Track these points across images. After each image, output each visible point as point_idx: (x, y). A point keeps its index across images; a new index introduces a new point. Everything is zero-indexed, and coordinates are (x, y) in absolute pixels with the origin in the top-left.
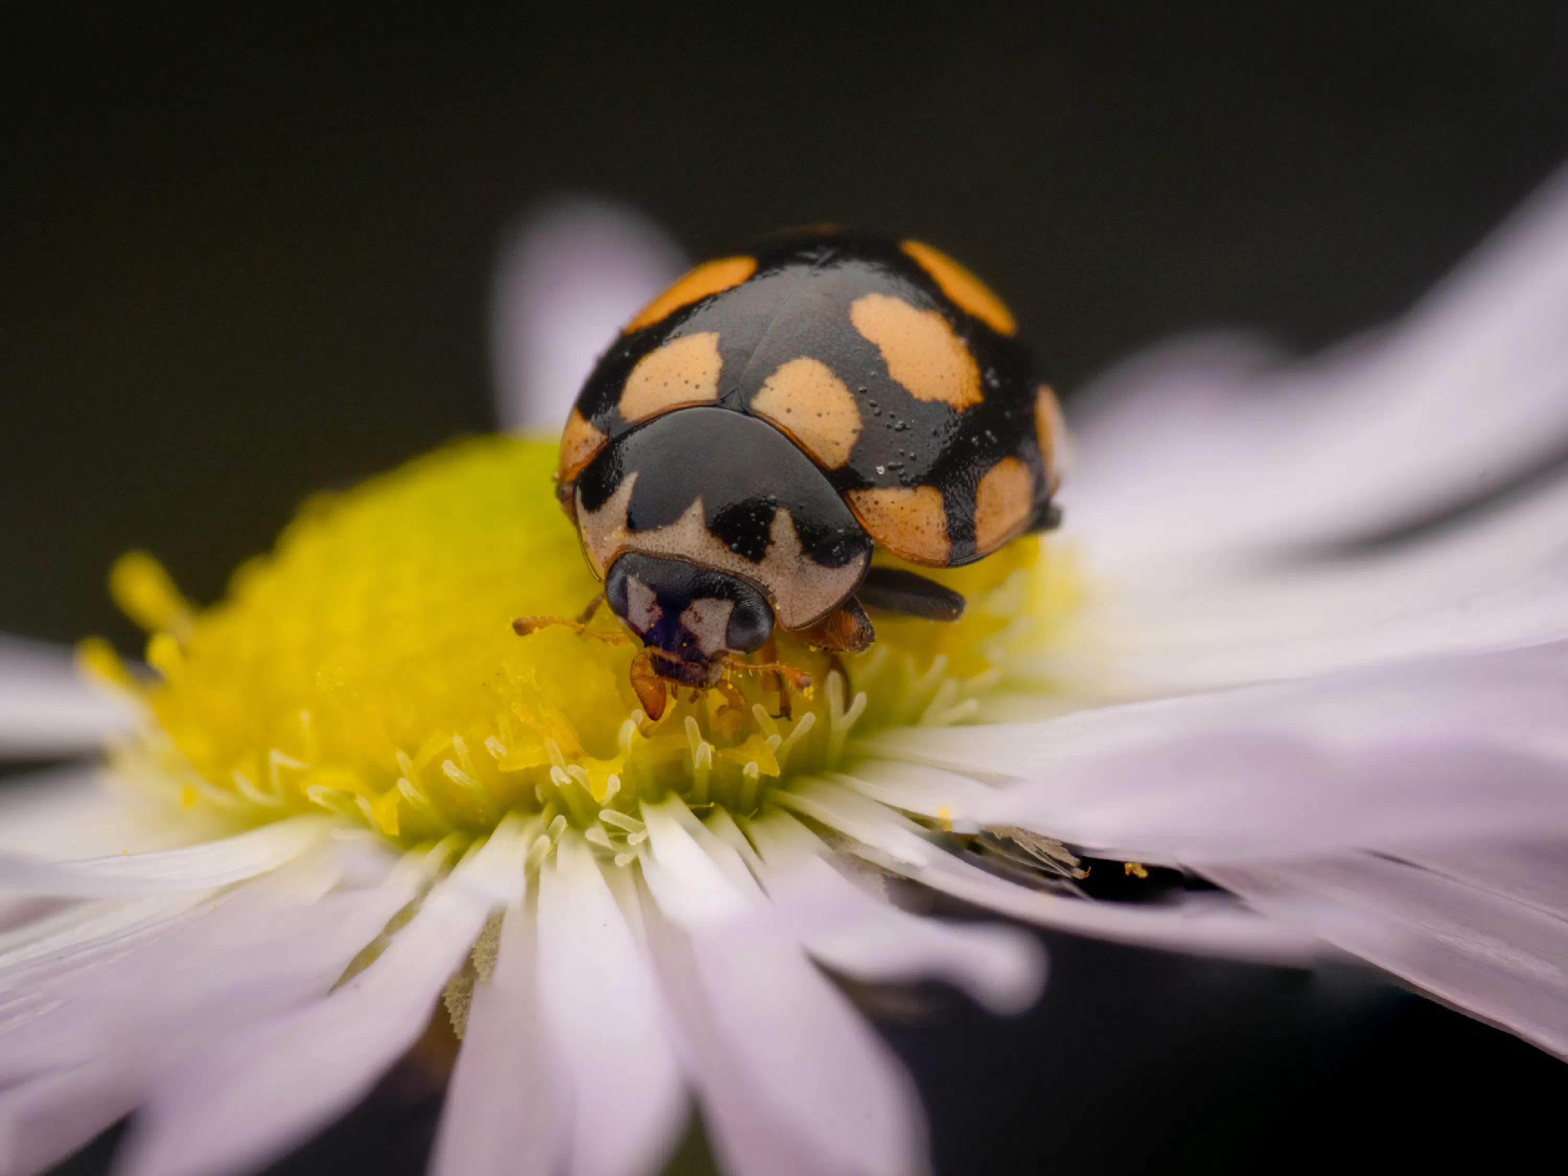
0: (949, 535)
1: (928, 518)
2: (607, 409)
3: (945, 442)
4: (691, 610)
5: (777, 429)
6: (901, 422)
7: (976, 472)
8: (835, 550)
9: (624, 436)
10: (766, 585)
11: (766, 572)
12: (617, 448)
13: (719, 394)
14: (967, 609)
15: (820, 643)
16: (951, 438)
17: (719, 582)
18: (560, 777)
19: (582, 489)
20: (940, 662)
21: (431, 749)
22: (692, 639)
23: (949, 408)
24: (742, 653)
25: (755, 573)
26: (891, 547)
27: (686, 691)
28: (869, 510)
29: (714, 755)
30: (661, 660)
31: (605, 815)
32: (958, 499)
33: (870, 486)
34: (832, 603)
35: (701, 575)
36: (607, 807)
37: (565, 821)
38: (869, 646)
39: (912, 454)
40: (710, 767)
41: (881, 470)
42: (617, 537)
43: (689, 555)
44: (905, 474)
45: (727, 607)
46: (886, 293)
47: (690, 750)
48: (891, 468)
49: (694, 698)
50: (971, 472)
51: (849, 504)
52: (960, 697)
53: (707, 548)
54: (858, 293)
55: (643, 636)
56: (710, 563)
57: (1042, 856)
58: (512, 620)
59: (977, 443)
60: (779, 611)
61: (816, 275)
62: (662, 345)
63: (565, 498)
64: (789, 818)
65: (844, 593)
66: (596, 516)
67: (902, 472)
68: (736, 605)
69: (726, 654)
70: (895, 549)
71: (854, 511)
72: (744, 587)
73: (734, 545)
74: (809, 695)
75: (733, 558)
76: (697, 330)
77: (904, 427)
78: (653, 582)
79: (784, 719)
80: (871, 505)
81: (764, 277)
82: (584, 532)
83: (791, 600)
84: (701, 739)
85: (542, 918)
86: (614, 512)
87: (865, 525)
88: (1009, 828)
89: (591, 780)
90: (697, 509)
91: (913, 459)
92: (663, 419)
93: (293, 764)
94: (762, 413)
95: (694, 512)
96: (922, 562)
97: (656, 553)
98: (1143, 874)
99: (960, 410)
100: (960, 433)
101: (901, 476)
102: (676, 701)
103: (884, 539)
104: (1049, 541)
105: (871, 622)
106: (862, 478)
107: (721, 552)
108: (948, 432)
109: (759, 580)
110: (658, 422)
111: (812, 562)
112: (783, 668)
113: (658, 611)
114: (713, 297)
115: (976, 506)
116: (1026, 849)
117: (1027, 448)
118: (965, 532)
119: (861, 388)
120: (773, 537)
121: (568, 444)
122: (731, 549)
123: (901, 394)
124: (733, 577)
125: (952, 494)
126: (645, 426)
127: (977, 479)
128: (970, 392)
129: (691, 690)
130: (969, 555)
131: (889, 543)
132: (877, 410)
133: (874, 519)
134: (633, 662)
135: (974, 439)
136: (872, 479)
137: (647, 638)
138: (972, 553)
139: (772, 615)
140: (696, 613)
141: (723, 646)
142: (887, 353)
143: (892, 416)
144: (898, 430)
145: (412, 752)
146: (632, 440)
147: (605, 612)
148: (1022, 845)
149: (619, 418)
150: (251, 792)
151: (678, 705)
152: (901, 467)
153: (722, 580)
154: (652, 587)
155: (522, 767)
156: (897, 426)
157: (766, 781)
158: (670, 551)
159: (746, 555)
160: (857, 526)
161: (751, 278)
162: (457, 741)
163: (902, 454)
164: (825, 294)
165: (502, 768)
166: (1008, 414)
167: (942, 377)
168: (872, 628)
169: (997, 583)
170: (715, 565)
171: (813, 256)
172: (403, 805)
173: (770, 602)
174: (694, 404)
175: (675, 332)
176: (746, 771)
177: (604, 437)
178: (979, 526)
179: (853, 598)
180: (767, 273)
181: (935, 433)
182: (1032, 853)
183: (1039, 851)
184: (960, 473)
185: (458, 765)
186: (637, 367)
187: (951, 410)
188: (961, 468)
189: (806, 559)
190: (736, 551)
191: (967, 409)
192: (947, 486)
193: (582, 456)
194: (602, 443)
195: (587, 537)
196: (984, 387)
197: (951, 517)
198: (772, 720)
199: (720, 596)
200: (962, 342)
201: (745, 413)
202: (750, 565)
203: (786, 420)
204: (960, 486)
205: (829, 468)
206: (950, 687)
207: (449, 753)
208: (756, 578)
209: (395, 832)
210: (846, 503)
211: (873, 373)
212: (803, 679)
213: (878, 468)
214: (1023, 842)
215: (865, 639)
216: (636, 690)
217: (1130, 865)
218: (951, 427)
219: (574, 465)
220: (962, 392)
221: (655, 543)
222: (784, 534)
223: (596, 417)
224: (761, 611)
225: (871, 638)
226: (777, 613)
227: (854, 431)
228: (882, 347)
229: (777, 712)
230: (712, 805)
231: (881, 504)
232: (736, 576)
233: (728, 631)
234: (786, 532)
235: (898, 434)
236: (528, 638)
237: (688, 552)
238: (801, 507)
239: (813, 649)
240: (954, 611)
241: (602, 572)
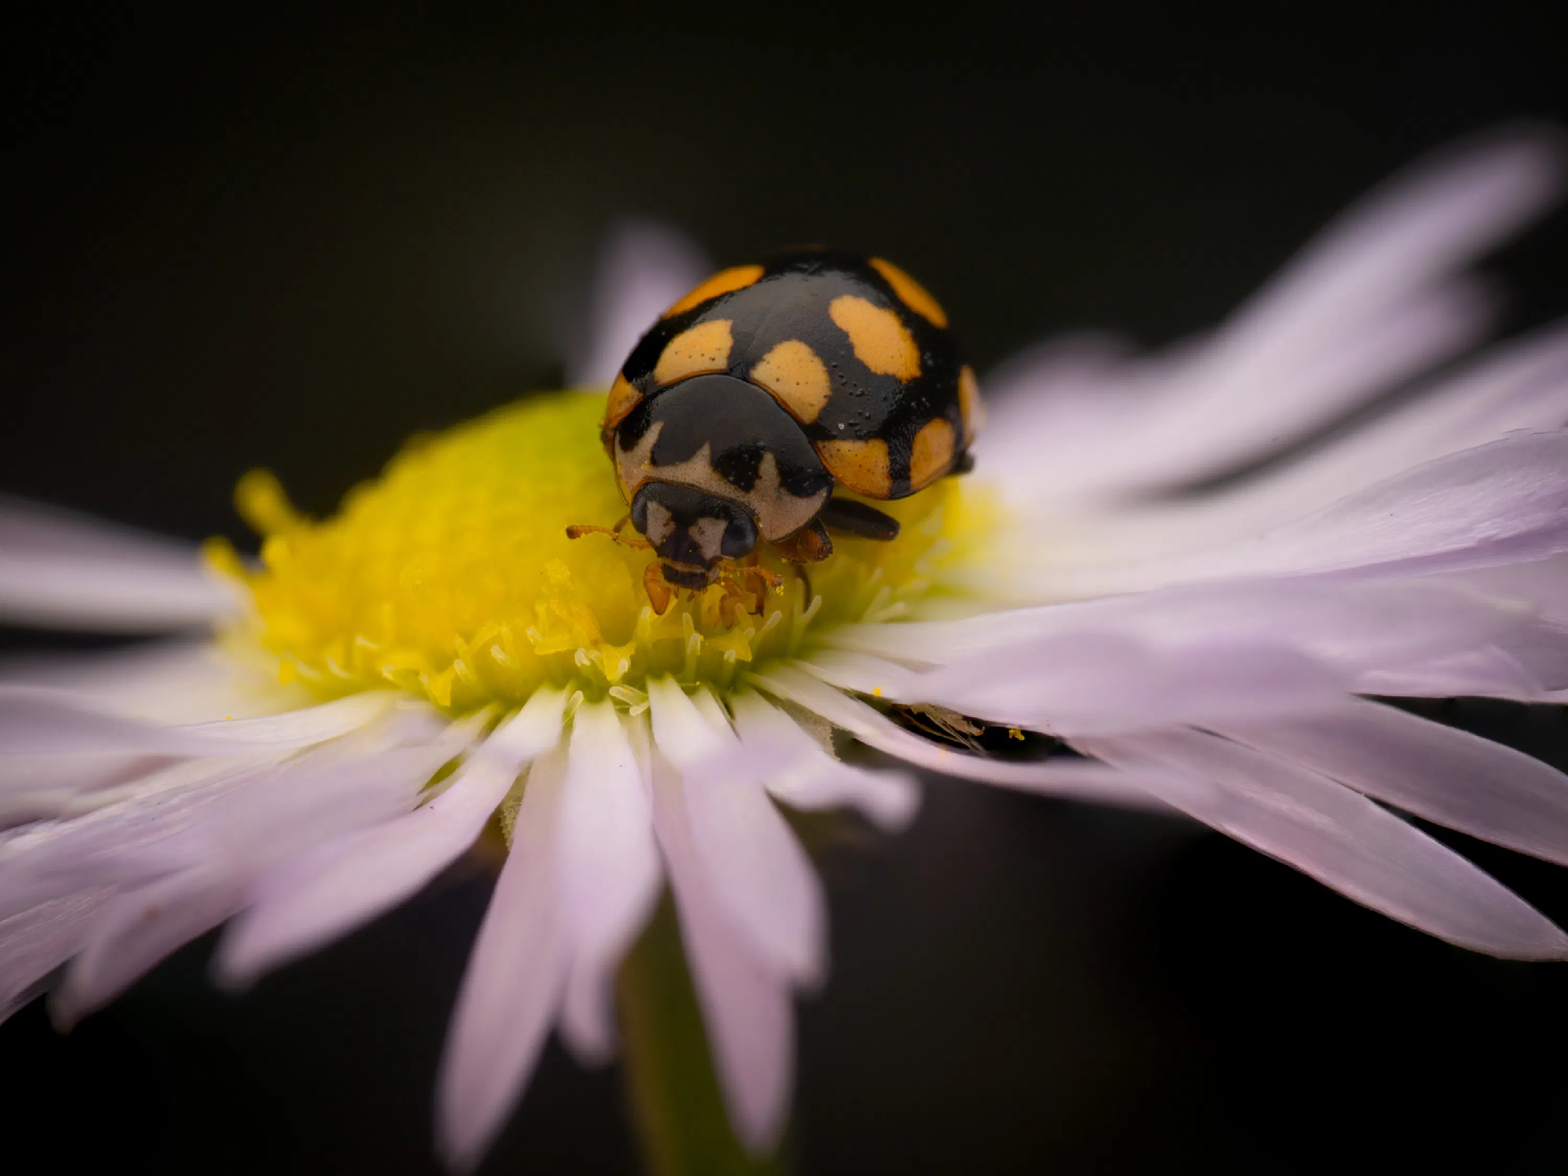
0: (891, 475)
1: (876, 462)
2: (645, 373)
3: (892, 405)
4: (697, 525)
5: (769, 394)
6: (861, 390)
7: (913, 428)
8: (805, 485)
9: (655, 395)
10: (753, 508)
11: (754, 499)
12: (650, 403)
13: (729, 364)
14: (901, 532)
15: (789, 556)
16: (896, 402)
17: (719, 505)
18: (582, 659)
19: (620, 433)
20: (878, 573)
21: (484, 635)
22: (696, 547)
23: (896, 381)
24: (732, 558)
25: (745, 500)
26: (847, 483)
27: (685, 592)
28: (831, 456)
29: (702, 643)
30: (670, 568)
31: (614, 691)
32: (899, 448)
33: (833, 438)
34: (801, 524)
35: (705, 500)
36: (616, 685)
37: (582, 696)
38: (828, 557)
39: (867, 414)
40: (699, 653)
41: (842, 426)
42: (644, 470)
43: (698, 485)
44: (860, 430)
45: (722, 525)
46: (857, 295)
47: (684, 639)
48: (851, 425)
49: (691, 597)
50: (909, 428)
51: (817, 451)
52: (892, 601)
53: (711, 480)
54: (837, 295)
55: (656, 549)
56: (713, 491)
57: (947, 728)
58: (566, 527)
59: (915, 407)
60: (762, 528)
61: (807, 280)
62: (690, 328)
63: (606, 439)
64: (756, 695)
65: (811, 517)
66: (630, 454)
67: (858, 428)
68: (730, 523)
69: (720, 559)
70: (850, 485)
71: (821, 457)
72: (737, 509)
73: (731, 478)
74: (780, 592)
75: (730, 488)
76: (718, 318)
77: (863, 394)
78: (668, 504)
79: (758, 616)
80: (834, 452)
81: (769, 280)
82: (619, 467)
83: (771, 521)
84: (693, 631)
85: (573, 750)
86: (642, 451)
87: (828, 466)
88: (923, 705)
89: (605, 663)
90: (705, 451)
91: (868, 418)
92: (686, 383)
93: (372, 646)
94: (758, 382)
95: (703, 453)
96: (870, 495)
97: (673, 481)
98: (1022, 738)
99: (904, 382)
100: (903, 399)
101: (856, 431)
102: (676, 600)
103: (842, 477)
104: (965, 482)
105: (830, 538)
106: (830, 431)
107: (722, 483)
108: (895, 397)
109: (748, 505)
110: (682, 385)
111: (787, 492)
112: (764, 572)
113: (672, 525)
114: (731, 294)
115: (912, 454)
116: (937, 723)
117: (952, 413)
118: (902, 473)
119: (834, 364)
120: (761, 473)
121: (613, 401)
122: (729, 481)
123: (862, 367)
124: (729, 502)
125: (895, 445)
126: (672, 388)
127: (914, 434)
128: (912, 369)
129: (689, 591)
130: (905, 490)
131: (846, 481)
132: (844, 380)
133: (836, 462)
134: (647, 568)
135: (913, 404)
136: (834, 433)
137: (661, 550)
138: (908, 488)
139: (756, 531)
140: (700, 528)
141: (718, 553)
142: (854, 339)
143: (855, 385)
144: (858, 396)
145: (468, 637)
146: (661, 398)
147: (630, 530)
148: (932, 719)
149: (653, 382)
150: (336, 669)
151: (678, 602)
152: (857, 424)
153: (721, 504)
154: (668, 508)
155: (552, 651)
156: (858, 393)
157: (741, 665)
158: (683, 481)
159: (740, 486)
160: (822, 467)
161: (759, 281)
162: (505, 630)
163: (860, 414)
164: (812, 294)
165: (538, 652)
166: (939, 386)
167: (892, 357)
168: (831, 544)
169: (925, 513)
170: (716, 493)
171: (805, 266)
172: (456, 682)
173: (755, 522)
174: (710, 372)
175: (700, 319)
176: (726, 657)
177: (641, 395)
178: (913, 469)
179: (817, 520)
180: (770, 278)
181: (885, 399)
182: (940, 725)
183: (945, 724)
184: (902, 429)
185: (503, 649)
186: (670, 343)
187: (898, 382)
188: (902, 424)
189: (782, 490)
190: (733, 483)
191: (909, 381)
192: (892, 439)
193: (623, 409)
194: (639, 399)
195: (621, 471)
196: (923, 365)
197: (893, 462)
198: (749, 617)
199: (717, 517)
200: (908, 333)
201: (745, 379)
202: (742, 493)
203: (775, 387)
204: (901, 439)
205: (805, 423)
206: (885, 592)
207: (497, 640)
208: (746, 503)
209: (447, 703)
210: (815, 451)
211: (843, 353)
212: (776, 580)
213: (840, 425)
214: (932, 716)
215: (825, 552)
216: (647, 591)
217: (1012, 731)
218: (897, 394)
219: (616, 416)
220: (906, 369)
221: (672, 474)
222: (768, 471)
223: (636, 380)
224: (749, 527)
225: (830, 551)
226: (760, 530)
227: (825, 397)
228: (851, 334)
229: (753, 610)
230: (698, 683)
231: (842, 452)
232: (732, 501)
233: (723, 543)
234: (770, 469)
235: (858, 399)
236: (577, 541)
237: (697, 482)
238: (782, 452)
239: (784, 561)
240: (891, 533)
241: (630, 498)
